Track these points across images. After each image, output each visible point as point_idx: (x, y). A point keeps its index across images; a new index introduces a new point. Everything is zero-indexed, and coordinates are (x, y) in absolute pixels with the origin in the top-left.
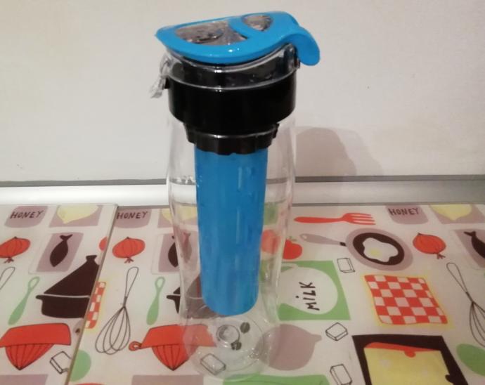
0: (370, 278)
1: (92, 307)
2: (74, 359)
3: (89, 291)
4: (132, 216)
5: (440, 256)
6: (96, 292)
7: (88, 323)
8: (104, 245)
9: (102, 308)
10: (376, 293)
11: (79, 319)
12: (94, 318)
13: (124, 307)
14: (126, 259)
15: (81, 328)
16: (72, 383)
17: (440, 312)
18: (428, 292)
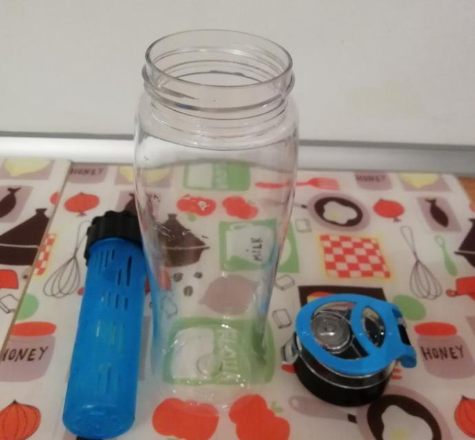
0: (325, 238)
1: (41, 256)
2: (21, 301)
3: (38, 241)
4: (87, 172)
5: (396, 220)
6: (46, 243)
7: (36, 271)
8: (55, 198)
9: (51, 258)
10: (328, 251)
11: (27, 267)
12: (43, 266)
13: (75, 257)
14: (78, 213)
15: (29, 274)
16: (18, 322)
17: (385, 268)
18: (378, 252)
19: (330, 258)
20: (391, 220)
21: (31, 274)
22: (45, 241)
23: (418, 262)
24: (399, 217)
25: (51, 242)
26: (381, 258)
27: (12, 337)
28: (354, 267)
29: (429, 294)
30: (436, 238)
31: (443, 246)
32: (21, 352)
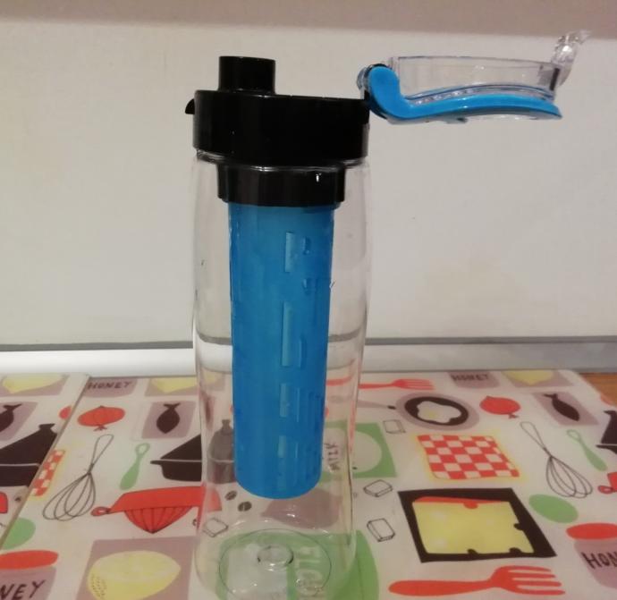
0: (423, 438)
1: (42, 474)
2: (9, 527)
3: (40, 459)
4: (109, 385)
5: (512, 416)
6: (50, 460)
7: (34, 491)
8: (65, 414)
9: (55, 476)
10: (430, 451)
11: (22, 488)
12: (45, 485)
13: (89, 474)
15: (23, 495)
17: (510, 466)
18: (496, 449)
19: (436, 459)
20: (507, 416)
21: (27, 496)
22: (49, 458)
23: (551, 458)
24: (515, 414)
25: (57, 459)
26: (502, 456)
28: (466, 467)
29: (575, 491)
30: (568, 432)
31: (580, 440)
32: (4, 588)
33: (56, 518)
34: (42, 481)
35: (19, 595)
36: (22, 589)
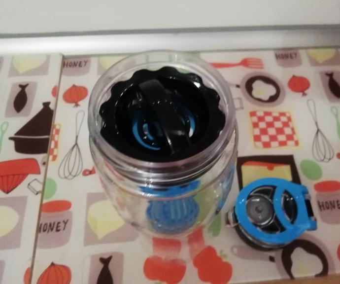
0: (253, 114)
1: (52, 145)
2: (44, 184)
3: (48, 132)
4: (75, 64)
5: (304, 94)
6: (54, 133)
7: (51, 157)
8: (55, 92)
9: (60, 145)
10: (255, 125)
11: (44, 155)
12: (55, 153)
13: (76, 144)
14: (74, 104)
15: (46, 161)
16: (45, 201)
17: (295, 138)
18: (290, 124)
19: (257, 132)
20: (301, 94)
21: (48, 160)
22: (53, 131)
24: (306, 92)
25: (58, 132)
26: (293, 130)
27: (42, 213)
28: (273, 138)
29: (325, 157)
30: (332, 108)
31: (336, 116)
32: (50, 224)
33: (66, 178)
34: (53, 150)
35: (59, 228)
36: (59, 225)
